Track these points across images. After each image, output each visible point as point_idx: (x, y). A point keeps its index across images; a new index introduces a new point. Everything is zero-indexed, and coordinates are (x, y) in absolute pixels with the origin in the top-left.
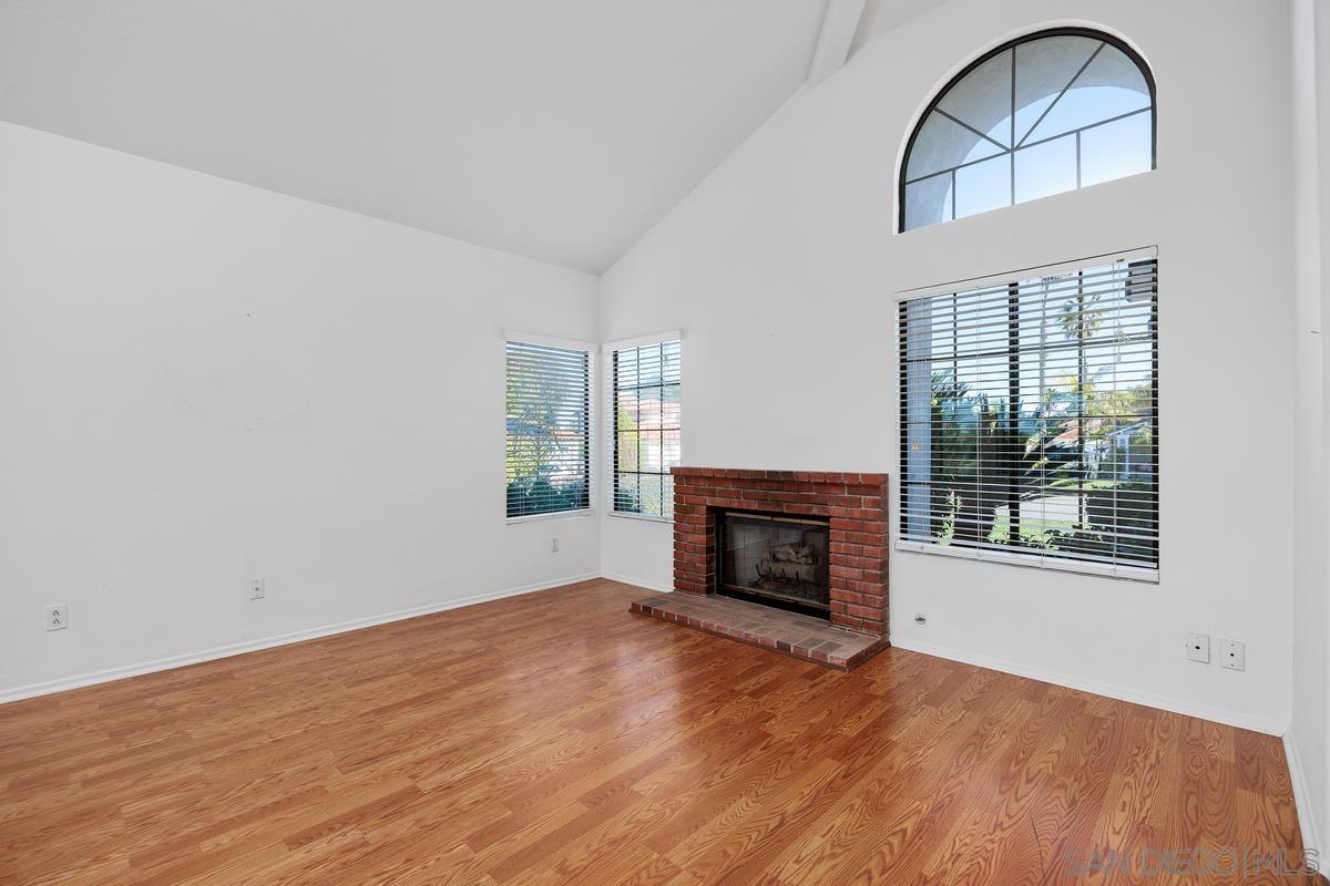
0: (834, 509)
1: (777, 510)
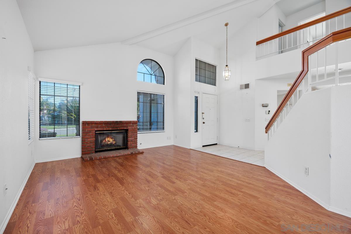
0: (129, 128)
1: (116, 129)
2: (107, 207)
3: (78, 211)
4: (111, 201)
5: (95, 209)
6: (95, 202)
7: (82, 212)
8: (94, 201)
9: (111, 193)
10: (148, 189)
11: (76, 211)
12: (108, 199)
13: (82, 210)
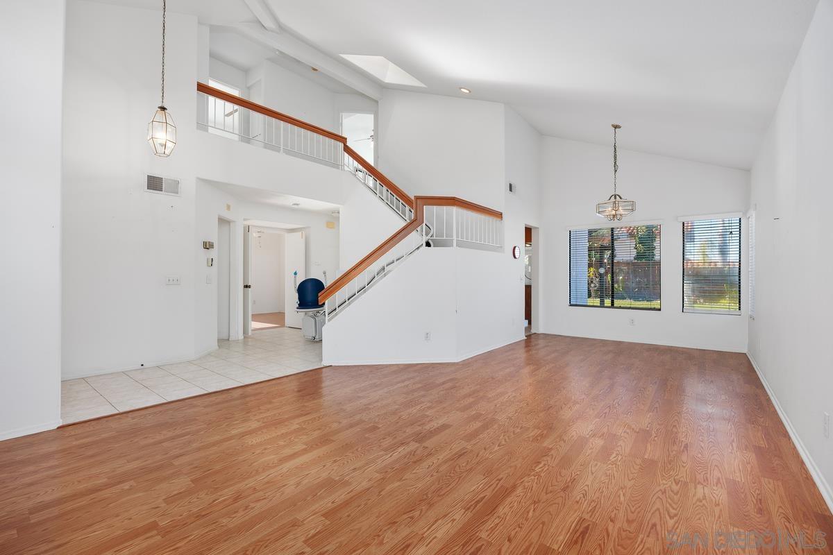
2: (608, 472)
3: (669, 500)
4: (590, 473)
5: (633, 482)
6: (622, 494)
7: (663, 494)
8: (622, 498)
9: (564, 490)
10: (499, 446)
11: (674, 503)
12: (589, 483)
13: (659, 497)
